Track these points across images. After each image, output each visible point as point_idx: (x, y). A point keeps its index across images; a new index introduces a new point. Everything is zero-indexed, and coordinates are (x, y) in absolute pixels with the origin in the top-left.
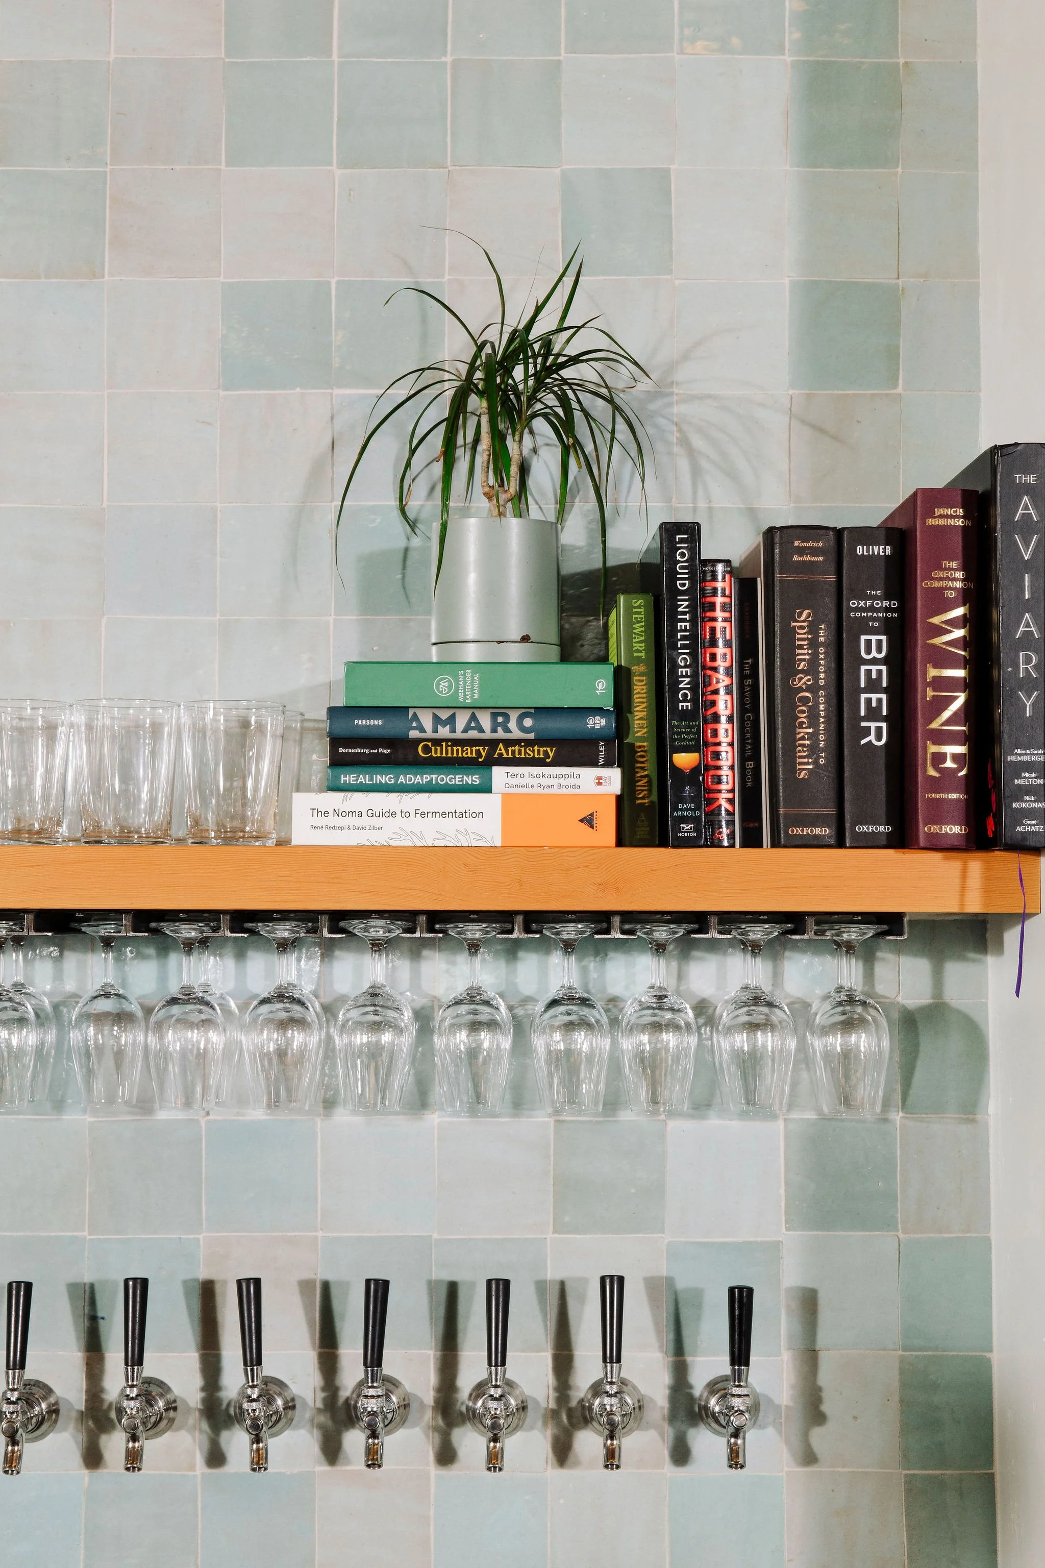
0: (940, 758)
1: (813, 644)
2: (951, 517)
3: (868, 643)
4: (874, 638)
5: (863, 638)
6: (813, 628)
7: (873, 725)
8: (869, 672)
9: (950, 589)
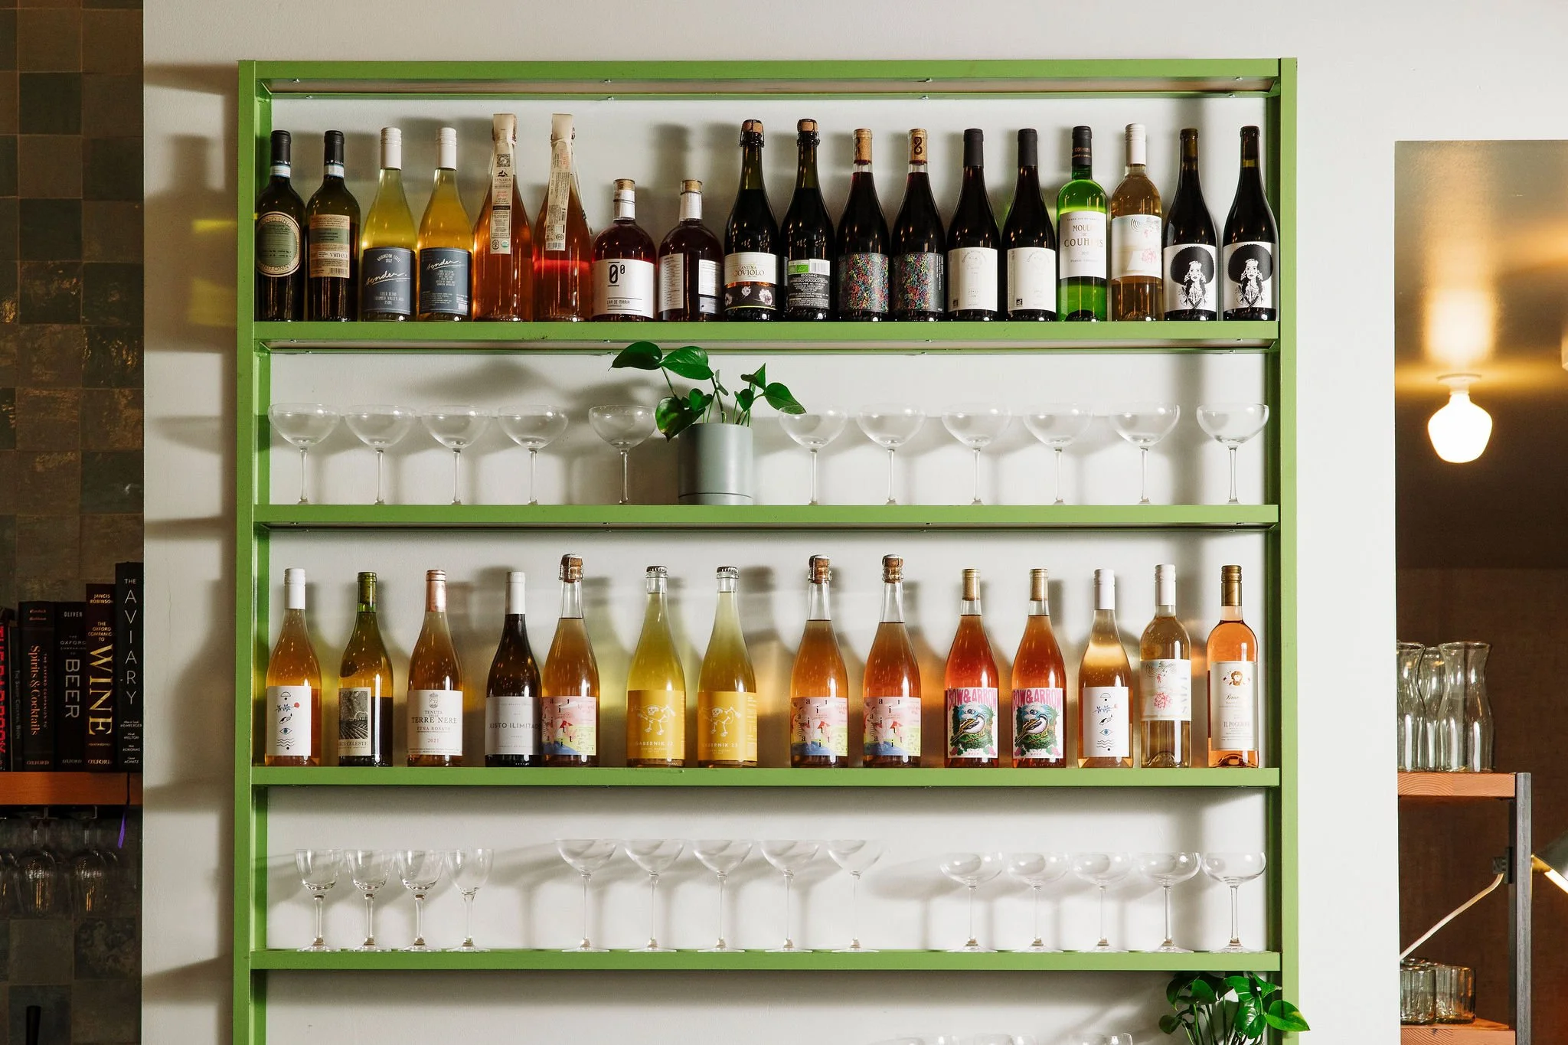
0: (97, 724)
1: (40, 664)
2: (103, 599)
3: (70, 663)
4: (73, 661)
5: (67, 661)
6: (40, 656)
7: (72, 707)
8: (70, 679)
9: (102, 637)
